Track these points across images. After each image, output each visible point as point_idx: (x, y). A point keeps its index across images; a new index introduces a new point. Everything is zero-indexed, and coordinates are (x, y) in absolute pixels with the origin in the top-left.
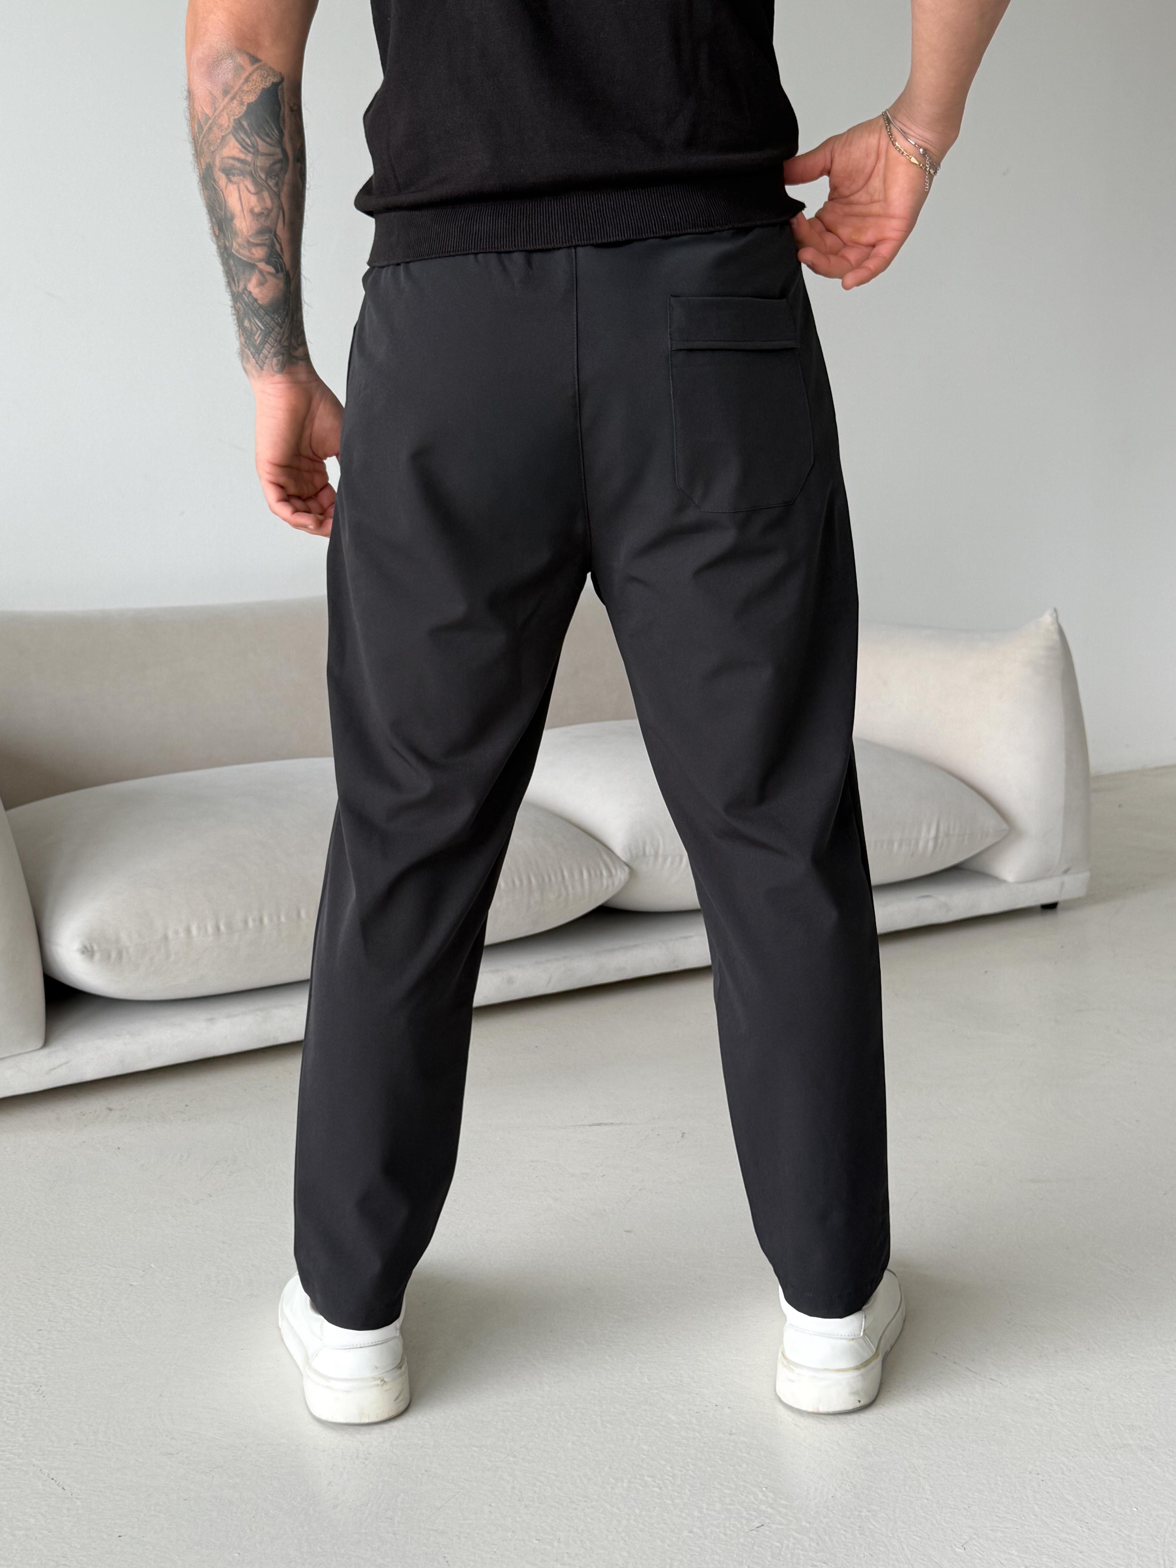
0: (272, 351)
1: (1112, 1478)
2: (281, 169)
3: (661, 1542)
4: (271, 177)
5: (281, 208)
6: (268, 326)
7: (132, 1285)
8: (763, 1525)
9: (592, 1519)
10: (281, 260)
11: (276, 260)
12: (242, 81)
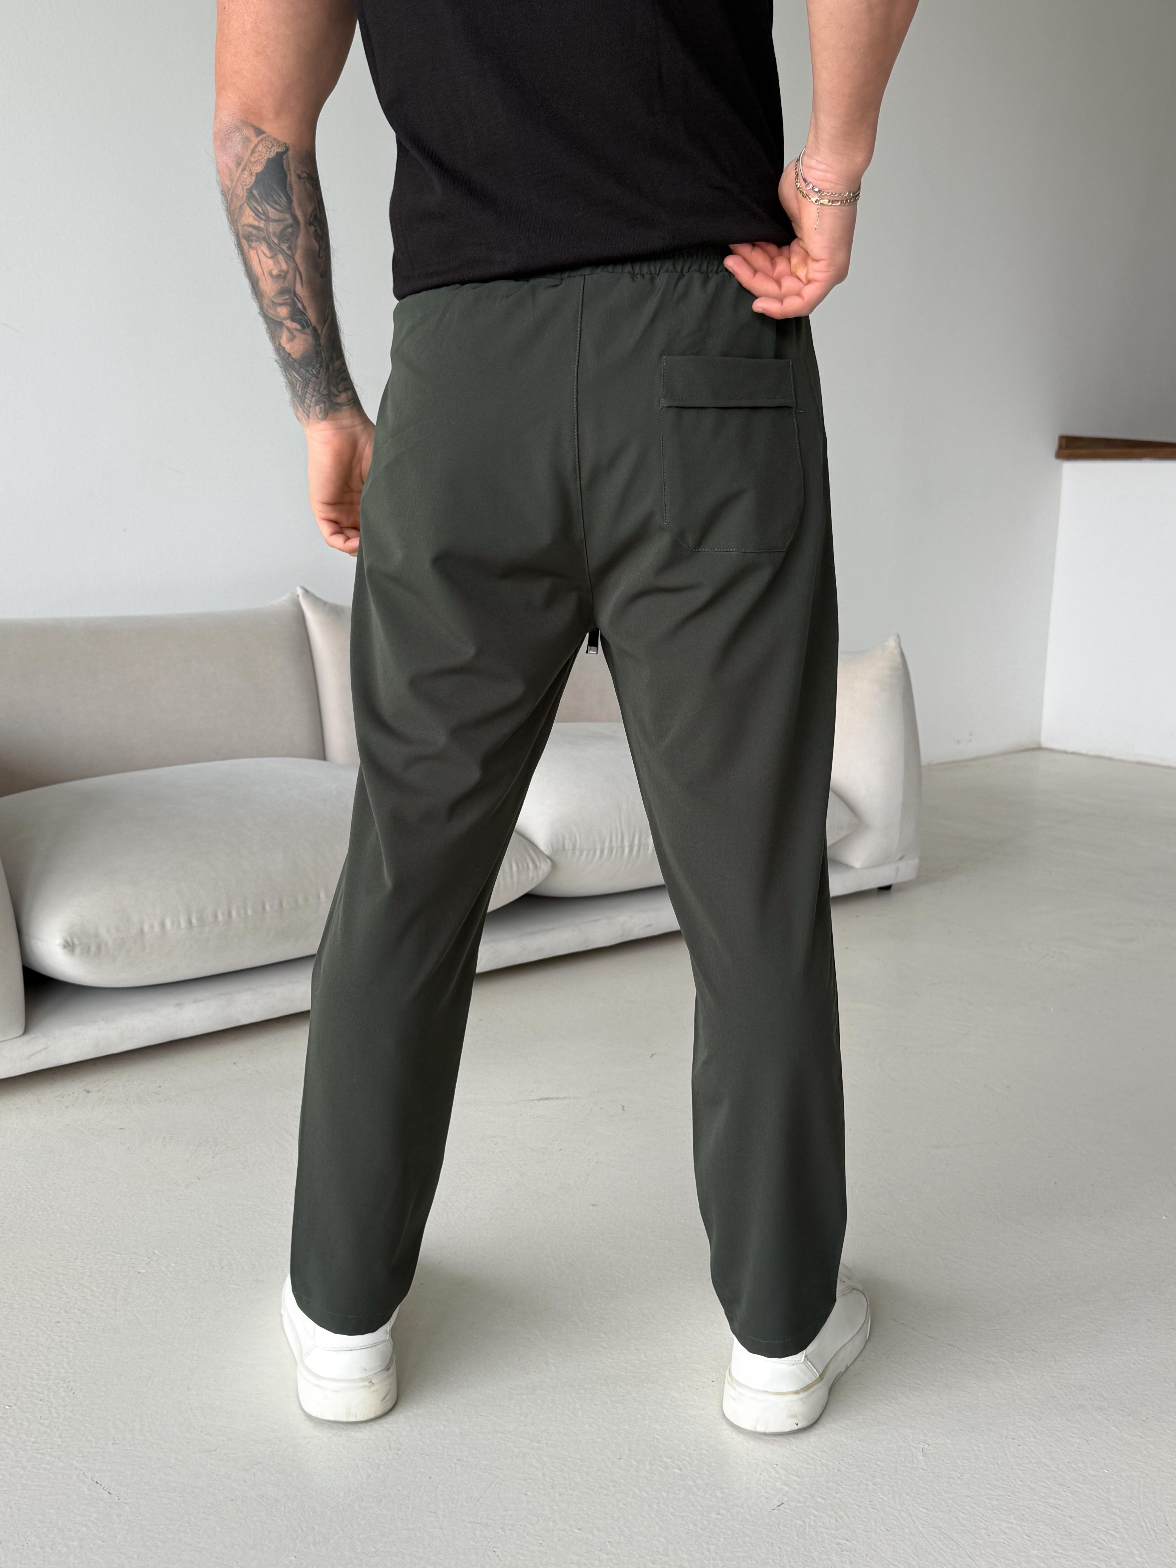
0: (313, 400)
1: (1078, 1441)
2: (292, 234)
3: (694, 1526)
4: (283, 242)
5: (297, 269)
6: (304, 377)
7: (139, 1273)
8: (783, 1503)
9: (624, 1504)
10: (305, 317)
11: (300, 317)
12: (249, 152)
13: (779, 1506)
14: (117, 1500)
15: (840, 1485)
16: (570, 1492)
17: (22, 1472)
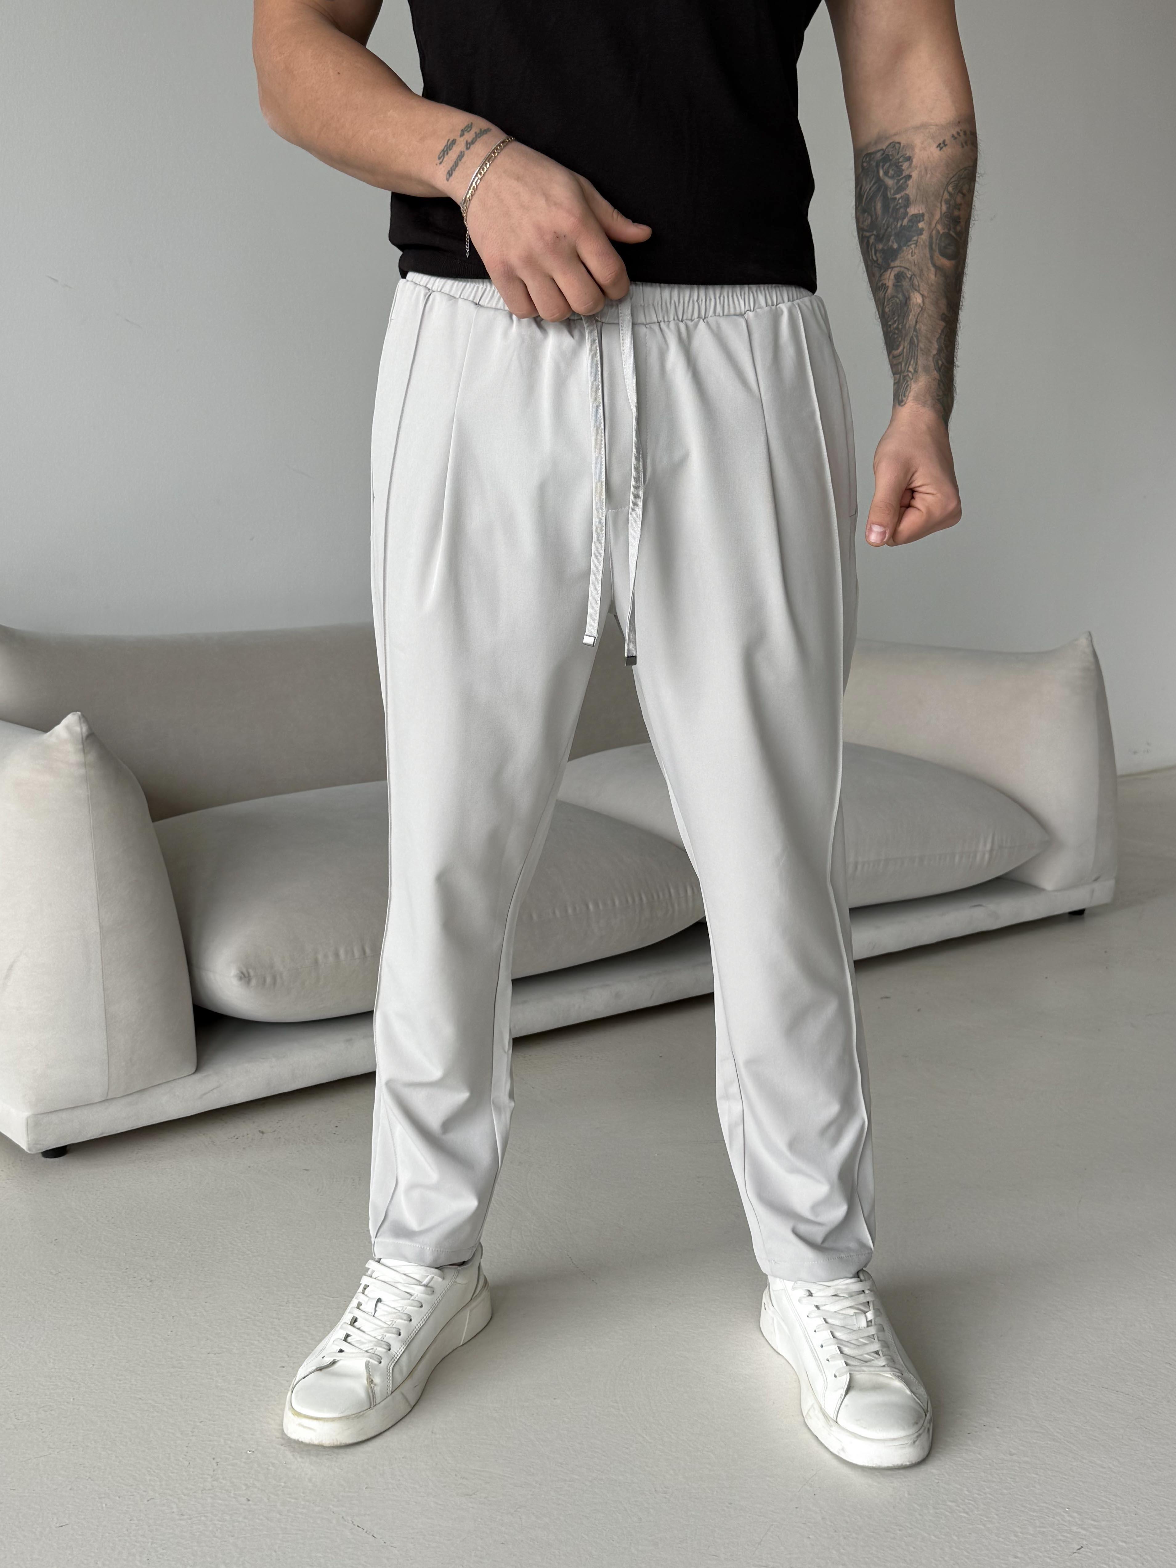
13: (1079, 1549)
14: (383, 1544)
15: (1140, 1529)
16: (854, 1535)
17: (278, 1516)
